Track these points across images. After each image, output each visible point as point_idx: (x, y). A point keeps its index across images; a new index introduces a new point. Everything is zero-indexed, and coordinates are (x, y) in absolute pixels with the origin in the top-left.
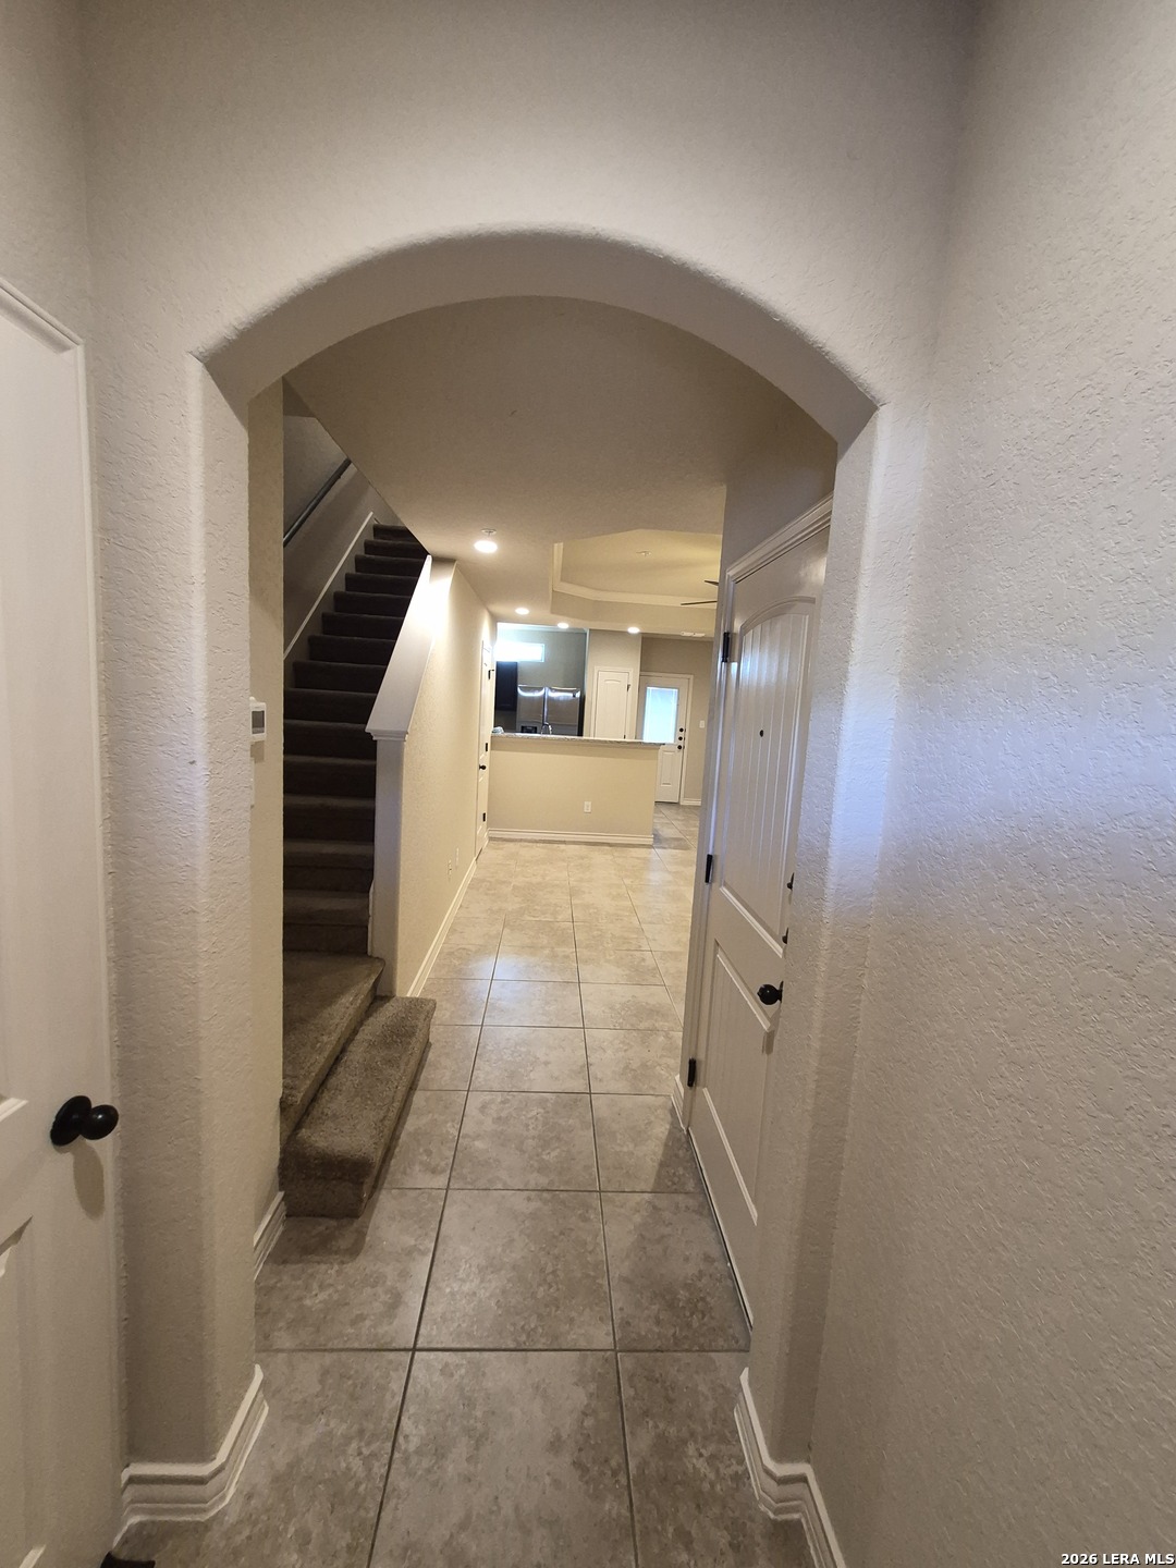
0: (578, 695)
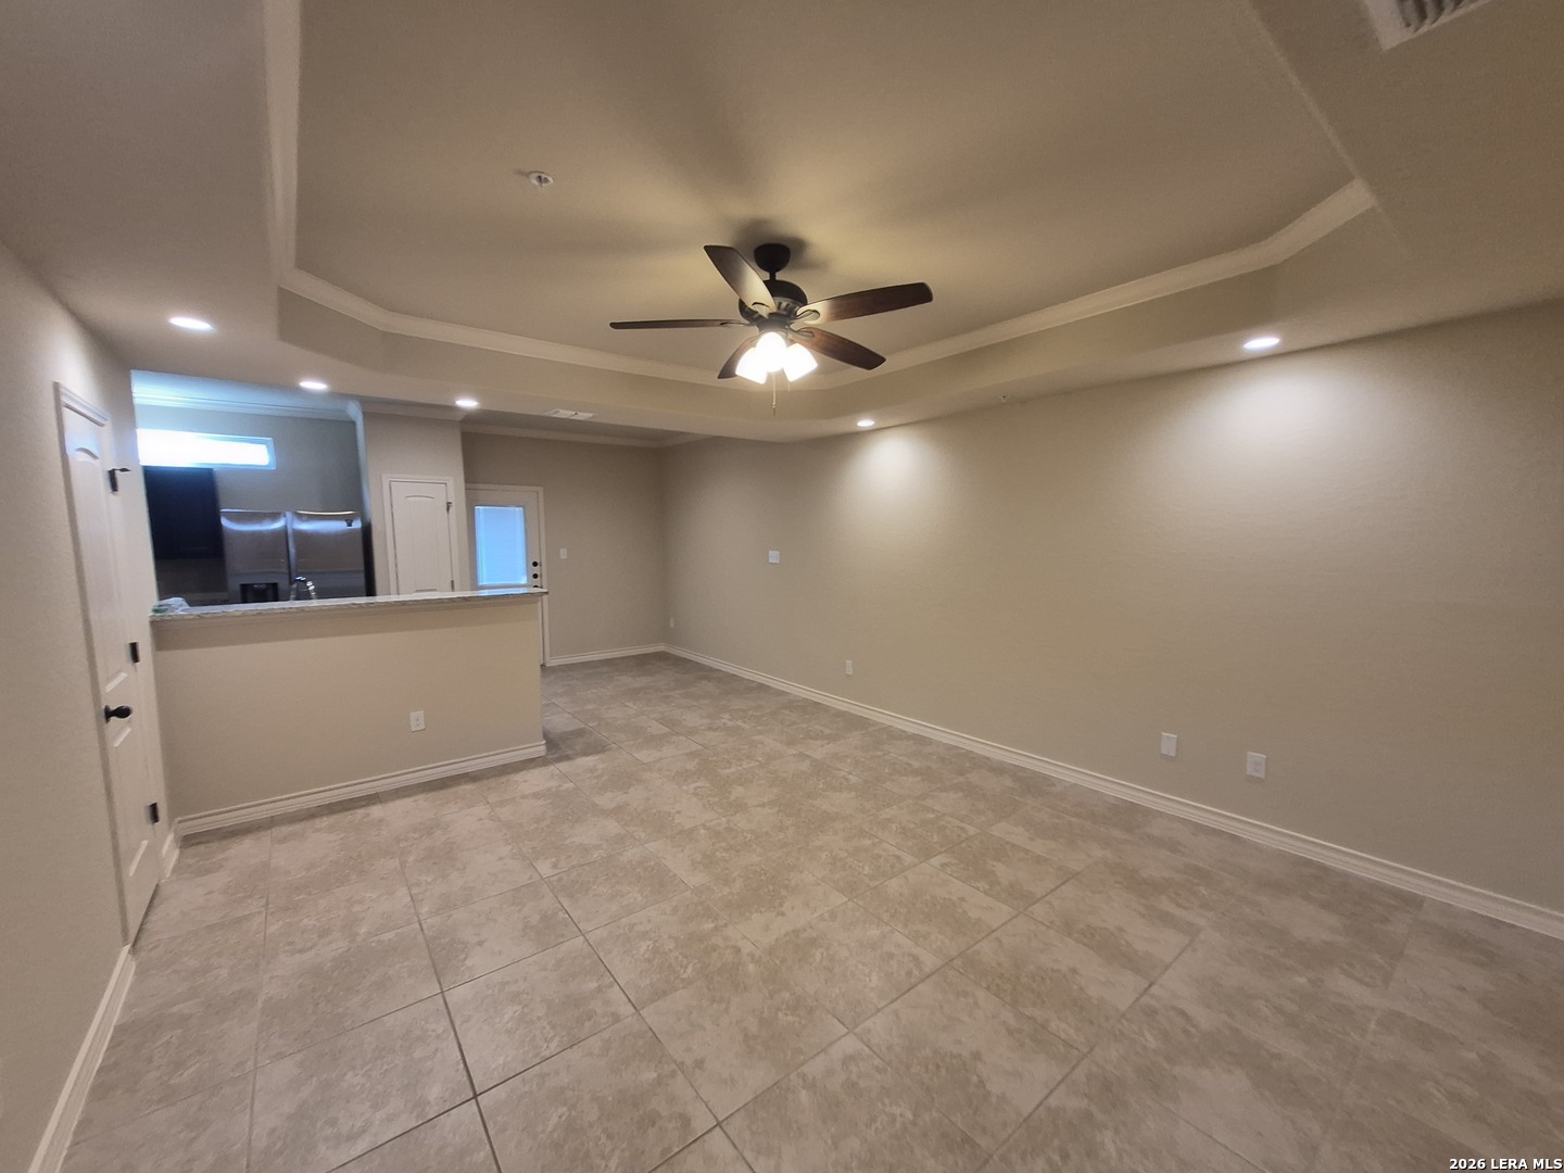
0: (357, 525)
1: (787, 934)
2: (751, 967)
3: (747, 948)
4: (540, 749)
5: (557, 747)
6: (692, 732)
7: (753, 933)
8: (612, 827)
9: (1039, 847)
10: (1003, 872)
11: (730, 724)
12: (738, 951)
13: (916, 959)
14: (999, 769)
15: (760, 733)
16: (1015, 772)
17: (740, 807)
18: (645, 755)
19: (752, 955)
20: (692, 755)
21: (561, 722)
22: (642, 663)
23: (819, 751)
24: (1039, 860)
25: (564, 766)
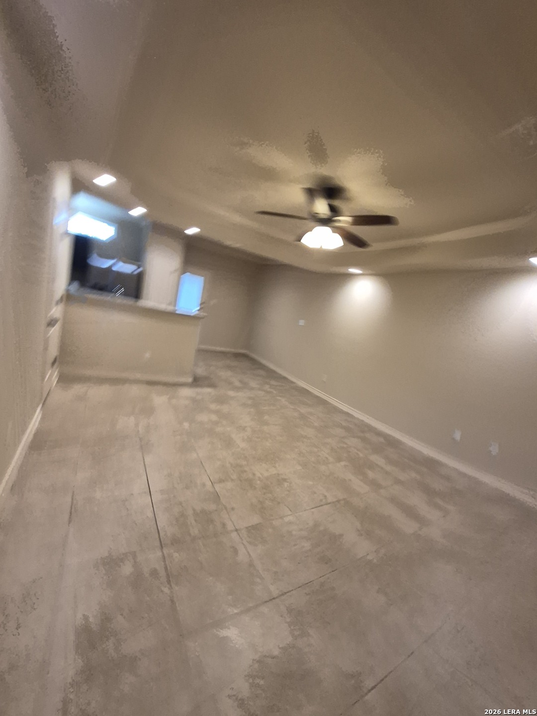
1: (275, 474)
2: (258, 482)
3: (258, 474)
4: (190, 380)
5: (197, 381)
6: (252, 389)
7: (261, 471)
8: (214, 417)
9: (388, 468)
10: (371, 474)
11: (269, 390)
12: (254, 474)
13: (325, 496)
14: (379, 434)
15: (281, 396)
16: (386, 437)
17: (267, 424)
18: (231, 393)
19: (259, 478)
20: (250, 398)
21: (201, 371)
22: (237, 356)
23: (304, 410)
24: (387, 473)
25: (199, 390)
